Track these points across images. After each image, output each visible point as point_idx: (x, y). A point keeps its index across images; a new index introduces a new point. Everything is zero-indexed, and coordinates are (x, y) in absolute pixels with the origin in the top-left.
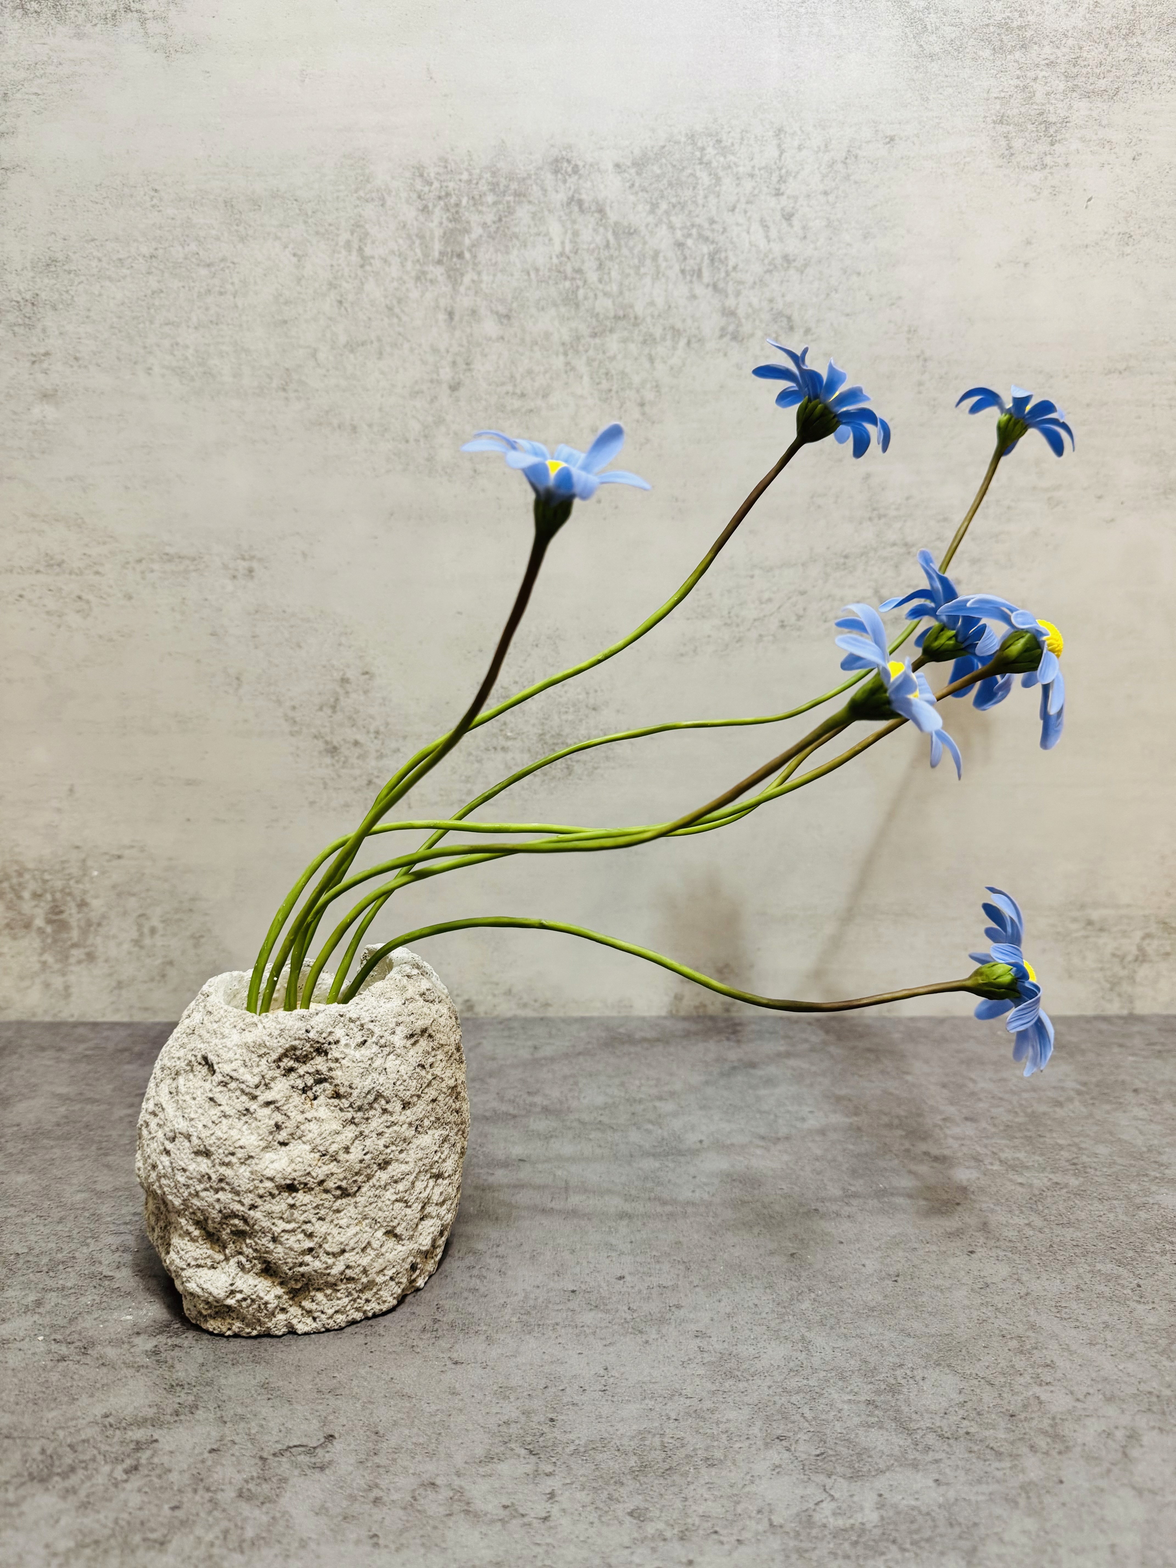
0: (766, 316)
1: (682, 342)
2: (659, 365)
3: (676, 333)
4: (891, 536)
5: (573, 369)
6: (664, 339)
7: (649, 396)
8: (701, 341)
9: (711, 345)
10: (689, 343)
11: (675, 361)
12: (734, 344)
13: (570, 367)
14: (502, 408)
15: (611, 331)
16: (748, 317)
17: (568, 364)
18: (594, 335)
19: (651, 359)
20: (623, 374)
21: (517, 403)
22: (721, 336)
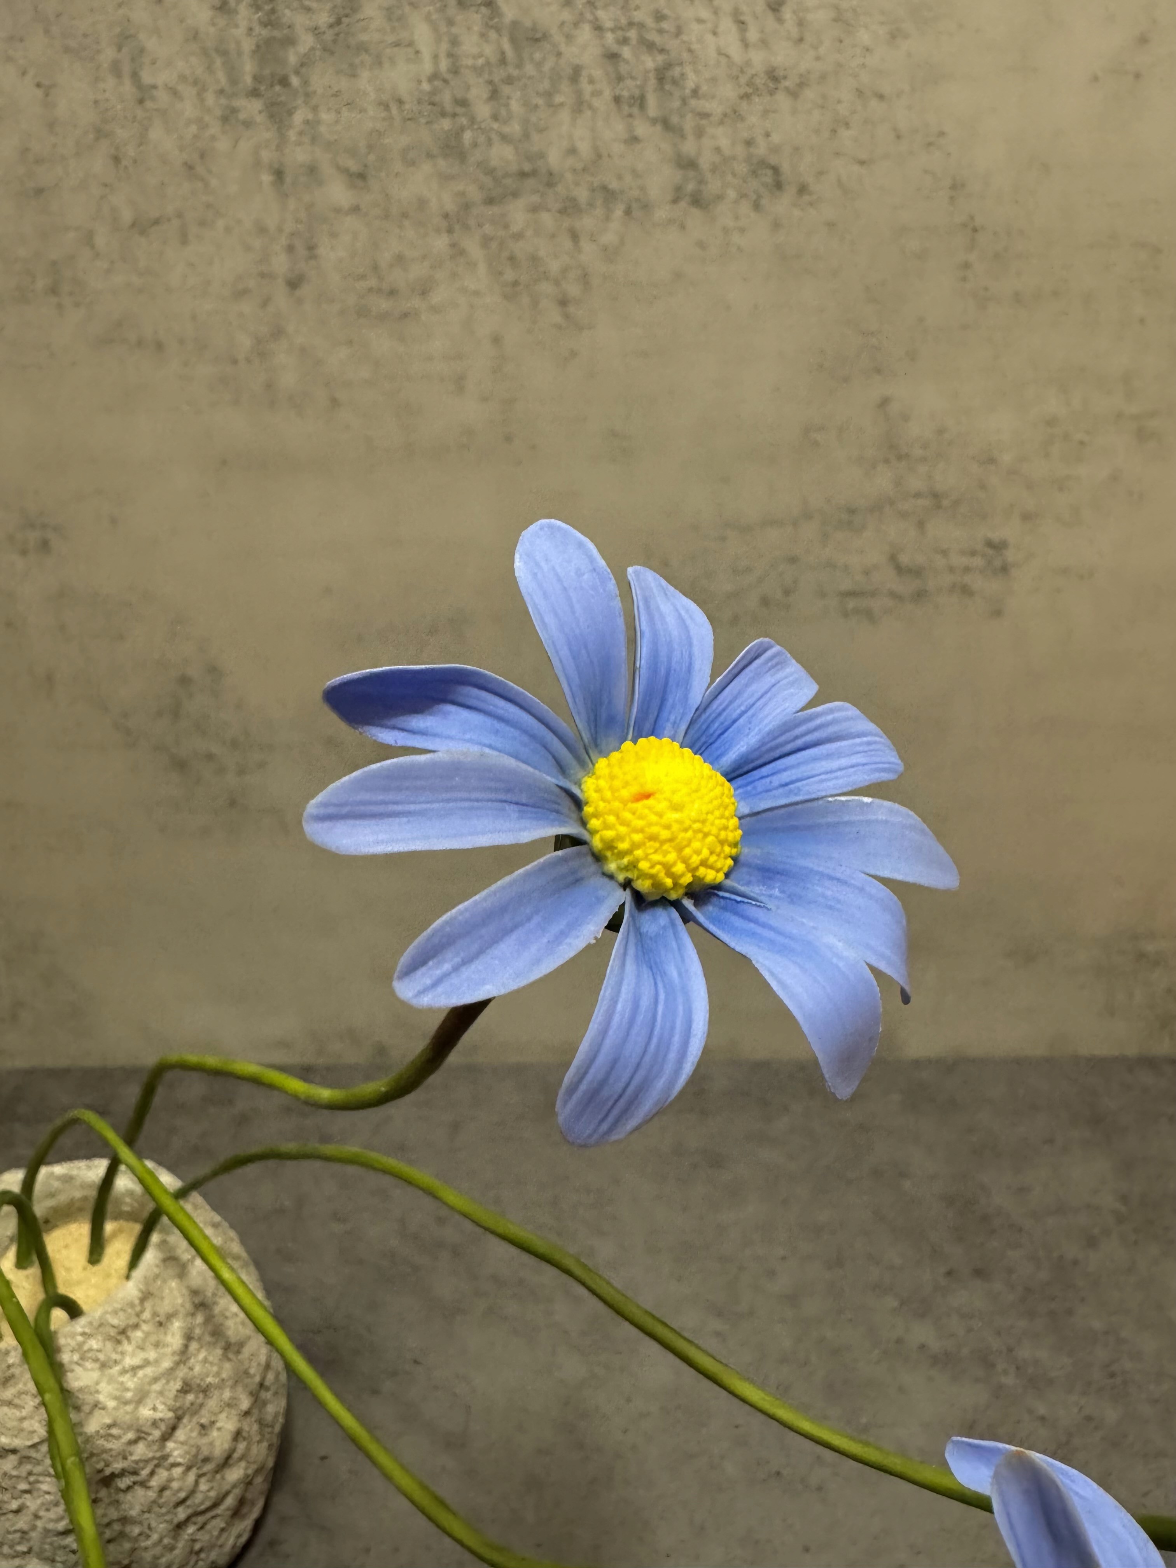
0: (742, 168)
1: (619, 212)
2: (587, 247)
3: (609, 195)
4: (916, 483)
5: (462, 252)
6: (591, 205)
7: (573, 290)
8: (646, 207)
9: (661, 213)
10: (628, 212)
11: (609, 238)
12: (695, 211)
13: (457, 251)
14: (362, 312)
15: (515, 194)
16: (714, 169)
17: (453, 245)
18: (490, 201)
19: (575, 236)
20: (534, 259)
21: (384, 304)
22: (675, 201)
